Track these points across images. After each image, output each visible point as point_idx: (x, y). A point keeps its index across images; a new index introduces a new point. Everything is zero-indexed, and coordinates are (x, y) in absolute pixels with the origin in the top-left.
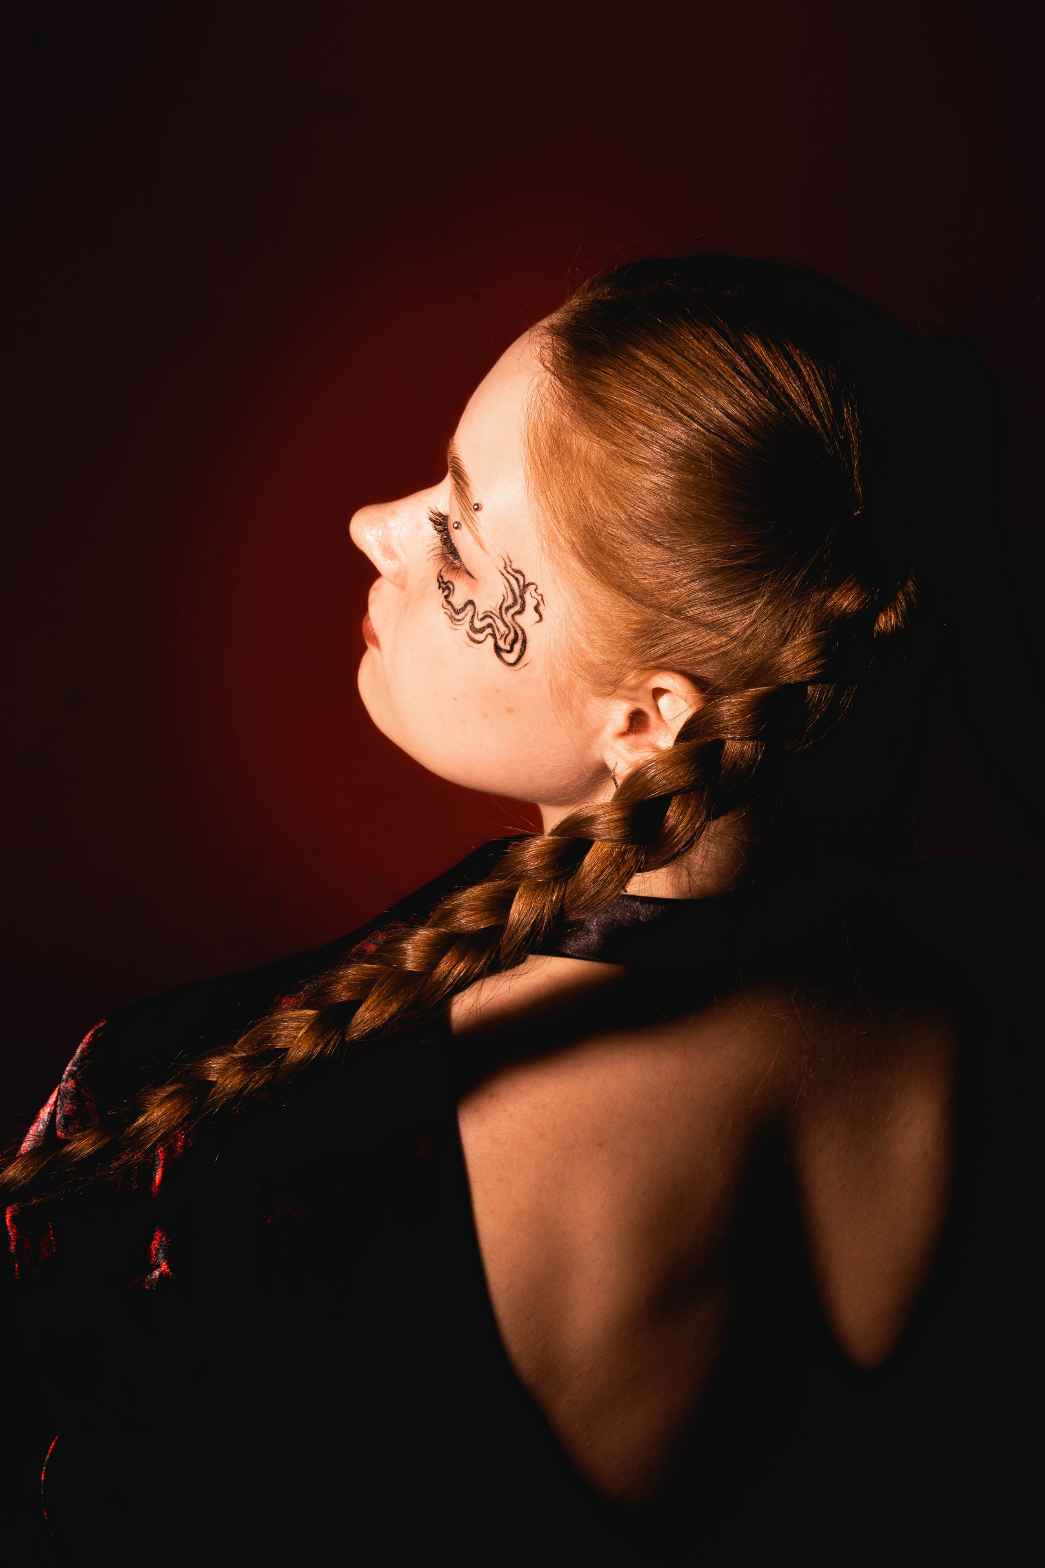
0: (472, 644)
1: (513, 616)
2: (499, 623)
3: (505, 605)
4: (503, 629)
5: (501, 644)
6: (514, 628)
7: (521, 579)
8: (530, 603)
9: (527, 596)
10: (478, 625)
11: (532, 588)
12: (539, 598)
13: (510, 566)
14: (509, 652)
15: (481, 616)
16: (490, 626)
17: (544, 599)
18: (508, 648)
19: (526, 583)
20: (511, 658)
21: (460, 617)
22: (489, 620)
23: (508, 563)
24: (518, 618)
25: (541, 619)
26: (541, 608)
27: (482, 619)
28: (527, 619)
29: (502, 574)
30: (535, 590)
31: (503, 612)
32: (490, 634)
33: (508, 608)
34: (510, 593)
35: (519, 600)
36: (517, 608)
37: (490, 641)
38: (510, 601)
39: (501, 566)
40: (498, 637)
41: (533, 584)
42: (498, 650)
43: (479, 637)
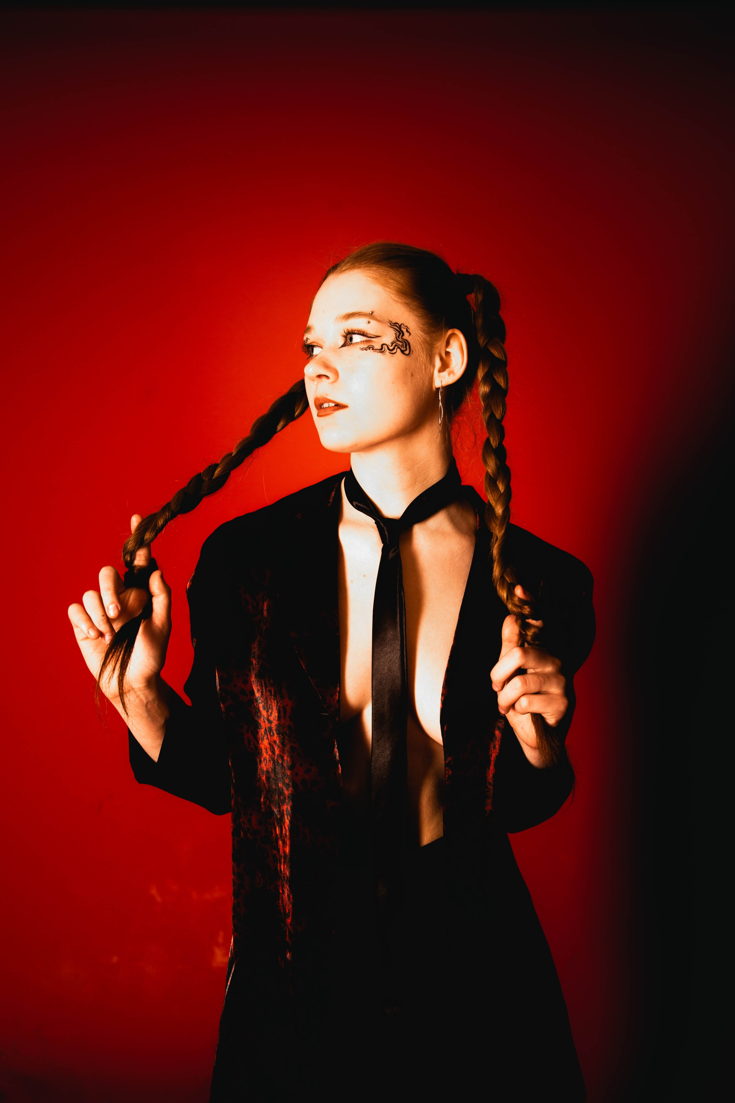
0: (393, 355)
1: (402, 338)
2: (398, 343)
3: (397, 336)
4: (400, 344)
5: (403, 349)
6: (404, 341)
7: (397, 325)
8: (404, 330)
9: (402, 329)
10: (391, 348)
11: (402, 325)
12: (406, 327)
13: (392, 323)
14: (406, 350)
15: (390, 345)
16: (396, 346)
17: (408, 327)
18: (405, 349)
19: (400, 325)
20: (407, 352)
21: (383, 350)
22: (395, 344)
23: (391, 323)
24: (404, 337)
25: (410, 334)
26: (408, 330)
27: (392, 346)
28: (406, 336)
29: (391, 327)
30: (404, 326)
31: (398, 338)
32: (397, 348)
33: (399, 337)
34: (396, 331)
35: (401, 332)
36: (401, 334)
37: (399, 350)
38: (398, 334)
39: (389, 325)
40: (400, 347)
41: (402, 324)
42: (402, 352)
43: (394, 351)
